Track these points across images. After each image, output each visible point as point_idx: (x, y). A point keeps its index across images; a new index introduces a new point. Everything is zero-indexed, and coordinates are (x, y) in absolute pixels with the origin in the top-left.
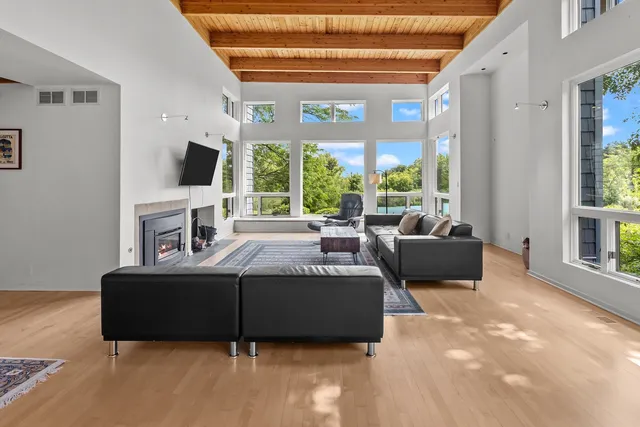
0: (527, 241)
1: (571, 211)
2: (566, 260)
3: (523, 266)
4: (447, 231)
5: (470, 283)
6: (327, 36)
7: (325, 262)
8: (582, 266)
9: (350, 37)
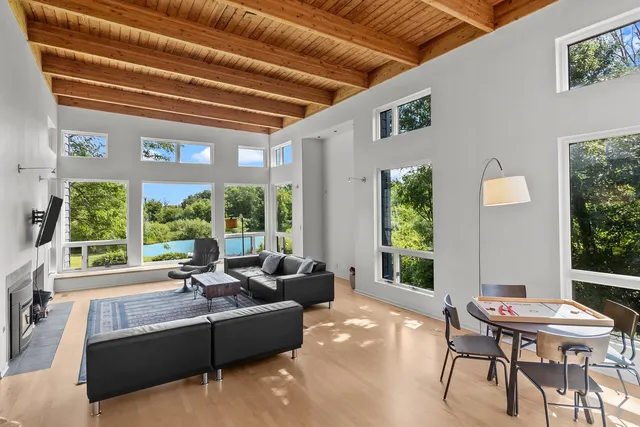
0: (353, 269)
1: (378, 248)
2: (376, 281)
3: (350, 288)
4: (310, 270)
5: (326, 304)
6: (191, 87)
7: (209, 309)
8: (384, 282)
9: (214, 92)
